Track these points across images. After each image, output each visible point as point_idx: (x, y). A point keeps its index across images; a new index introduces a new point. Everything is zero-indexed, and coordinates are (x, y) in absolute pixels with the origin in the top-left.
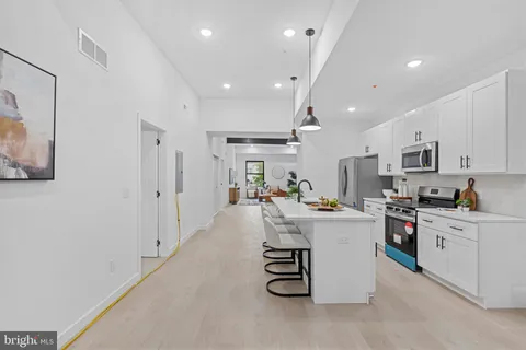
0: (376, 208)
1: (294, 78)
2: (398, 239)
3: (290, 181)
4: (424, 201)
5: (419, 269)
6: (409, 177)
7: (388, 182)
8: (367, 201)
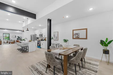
0: (36, 42)
1: (23, 22)
2: (39, 45)
3: (17, 38)
4: (42, 40)
5: (41, 48)
6: (40, 38)
7: (38, 38)
8: (35, 41)
